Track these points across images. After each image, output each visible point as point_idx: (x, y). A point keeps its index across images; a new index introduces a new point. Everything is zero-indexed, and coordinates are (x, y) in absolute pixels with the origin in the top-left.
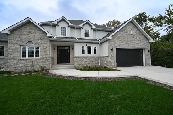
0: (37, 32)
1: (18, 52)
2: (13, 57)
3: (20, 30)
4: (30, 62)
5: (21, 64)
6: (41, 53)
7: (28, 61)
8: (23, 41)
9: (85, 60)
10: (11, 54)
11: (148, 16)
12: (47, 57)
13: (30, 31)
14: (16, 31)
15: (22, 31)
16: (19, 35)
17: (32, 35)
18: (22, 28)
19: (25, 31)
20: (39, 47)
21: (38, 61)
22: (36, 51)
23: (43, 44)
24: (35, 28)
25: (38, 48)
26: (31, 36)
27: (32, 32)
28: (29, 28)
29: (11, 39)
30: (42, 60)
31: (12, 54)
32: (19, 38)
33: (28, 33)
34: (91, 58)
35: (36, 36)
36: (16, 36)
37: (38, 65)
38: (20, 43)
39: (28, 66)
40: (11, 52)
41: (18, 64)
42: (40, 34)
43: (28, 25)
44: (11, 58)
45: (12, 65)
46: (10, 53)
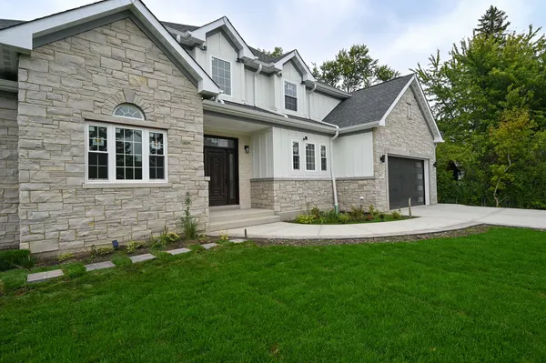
0: (158, 66)
1: (75, 150)
2: (51, 173)
3: (82, 41)
4: (130, 200)
5: (88, 213)
6: (172, 161)
7: (123, 196)
8: (99, 97)
9: (300, 191)
10: (36, 160)
11: (375, 63)
12: (196, 178)
13: (130, 55)
14: (65, 45)
15: (94, 48)
16: (79, 65)
17: (138, 78)
18: (90, 36)
19: (107, 50)
20: (161, 135)
21: (160, 194)
22: (152, 151)
23: (182, 124)
24: (149, 44)
25: (160, 138)
26: (131, 81)
27: (138, 65)
28: (123, 41)
29: (33, 78)
30: (176, 189)
31: (42, 163)
32: (80, 84)
33: (118, 65)
34: (316, 183)
35: (152, 83)
36: (64, 69)
37: (162, 214)
38: (82, 105)
39: (123, 219)
40: (37, 148)
41: (75, 213)
42: (170, 78)
43: (121, 24)
44: (38, 182)
45: (43, 220)
46: (33, 153)
